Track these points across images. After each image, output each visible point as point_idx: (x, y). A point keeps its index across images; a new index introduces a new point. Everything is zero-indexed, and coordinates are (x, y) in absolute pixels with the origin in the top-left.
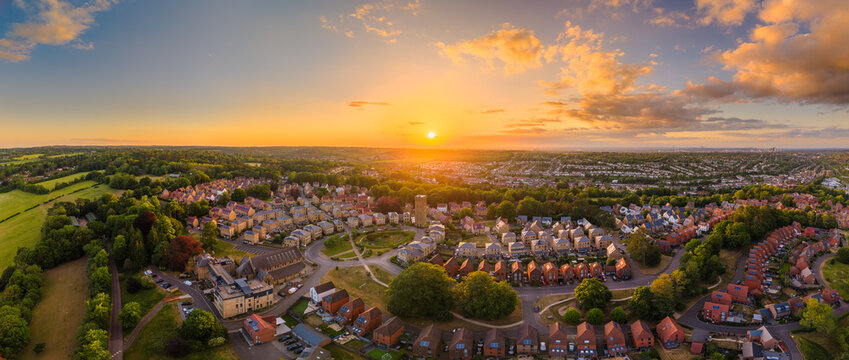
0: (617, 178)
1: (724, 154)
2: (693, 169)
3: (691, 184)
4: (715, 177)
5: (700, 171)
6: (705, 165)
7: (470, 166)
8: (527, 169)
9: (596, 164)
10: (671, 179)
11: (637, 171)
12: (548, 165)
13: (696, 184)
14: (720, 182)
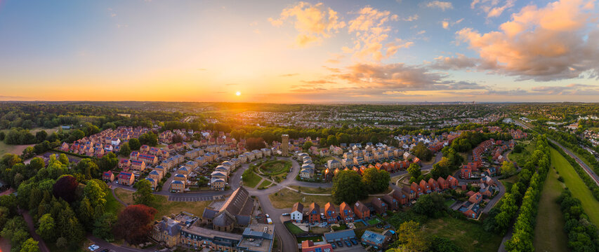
0: (378, 121)
1: (442, 106)
2: (425, 115)
3: (426, 124)
4: (440, 120)
5: (430, 117)
6: (432, 113)
7: (275, 115)
8: (315, 116)
9: (361, 112)
10: (412, 122)
11: (390, 117)
12: (329, 114)
13: (429, 124)
14: (443, 123)
